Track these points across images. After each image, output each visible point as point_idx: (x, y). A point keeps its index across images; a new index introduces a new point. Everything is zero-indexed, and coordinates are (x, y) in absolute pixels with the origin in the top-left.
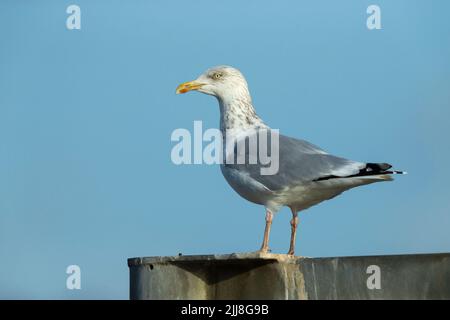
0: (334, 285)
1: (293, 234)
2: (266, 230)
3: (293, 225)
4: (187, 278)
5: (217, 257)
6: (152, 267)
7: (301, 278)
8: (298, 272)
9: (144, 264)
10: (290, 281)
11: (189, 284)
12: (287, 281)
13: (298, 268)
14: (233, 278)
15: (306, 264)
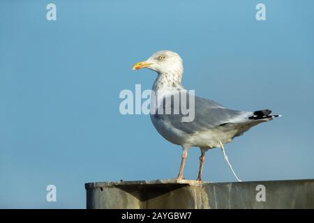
0: (229, 202)
1: (201, 166)
3: (201, 160)
4: (126, 197)
5: (147, 182)
6: (102, 189)
7: (206, 196)
8: (204, 192)
9: (97, 187)
10: (198, 199)
11: (127, 201)
12: (196, 199)
13: (203, 190)
14: (159, 197)
15: (209, 187)
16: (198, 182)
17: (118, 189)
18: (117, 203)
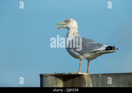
0: (100, 82)
1: (88, 67)
2: (80, 66)
3: (88, 65)
4: (57, 80)
5: (66, 74)
6: (47, 77)
7: (90, 80)
8: (90, 78)
9: (44, 76)
10: (87, 81)
11: (57, 82)
12: (86, 81)
13: (89, 77)
14: (71, 80)
15: (92, 76)
16: (87, 73)
17: (54, 77)
18: (53, 82)
